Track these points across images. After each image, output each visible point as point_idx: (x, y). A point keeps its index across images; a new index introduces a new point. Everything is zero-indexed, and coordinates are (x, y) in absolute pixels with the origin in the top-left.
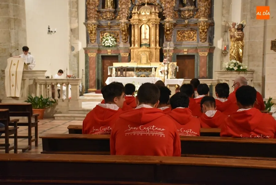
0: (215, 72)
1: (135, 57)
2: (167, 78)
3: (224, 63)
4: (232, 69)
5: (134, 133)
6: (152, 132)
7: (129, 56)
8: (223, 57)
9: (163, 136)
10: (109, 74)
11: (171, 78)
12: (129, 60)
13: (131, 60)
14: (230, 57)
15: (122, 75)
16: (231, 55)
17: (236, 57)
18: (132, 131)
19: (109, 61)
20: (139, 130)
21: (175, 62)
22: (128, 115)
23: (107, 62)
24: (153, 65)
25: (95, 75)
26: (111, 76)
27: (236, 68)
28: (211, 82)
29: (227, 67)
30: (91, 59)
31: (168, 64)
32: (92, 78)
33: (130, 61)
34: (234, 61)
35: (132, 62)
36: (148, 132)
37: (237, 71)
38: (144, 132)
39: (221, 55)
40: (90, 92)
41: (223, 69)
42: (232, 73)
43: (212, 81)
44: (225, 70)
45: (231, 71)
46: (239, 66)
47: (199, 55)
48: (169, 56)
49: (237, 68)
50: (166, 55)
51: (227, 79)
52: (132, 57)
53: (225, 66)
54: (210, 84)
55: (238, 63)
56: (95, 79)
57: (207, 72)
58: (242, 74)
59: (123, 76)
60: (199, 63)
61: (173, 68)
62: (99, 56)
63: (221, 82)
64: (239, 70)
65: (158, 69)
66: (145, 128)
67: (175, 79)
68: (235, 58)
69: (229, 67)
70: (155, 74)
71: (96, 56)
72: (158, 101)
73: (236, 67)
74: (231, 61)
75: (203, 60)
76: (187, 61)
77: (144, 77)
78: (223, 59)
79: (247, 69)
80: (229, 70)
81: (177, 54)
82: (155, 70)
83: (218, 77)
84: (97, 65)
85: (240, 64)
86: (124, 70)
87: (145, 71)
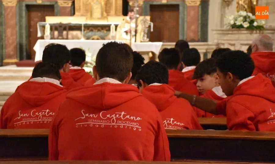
0: (213, 30)
1: (82, 7)
2: (135, 41)
3: (227, 16)
4: (241, 27)
5: (91, 123)
6: (120, 122)
7: (72, 5)
8: (224, 8)
9: (137, 129)
10: (39, 35)
11: (141, 42)
12: (72, 12)
13: (76, 13)
14: (237, 7)
15: (61, 36)
16: (238, 3)
17: (246, 6)
18: (87, 119)
19: (39, 14)
20: (98, 118)
21: (147, 15)
22: (82, 94)
23: (35, 15)
24: (112, 21)
25: (15, 37)
26: (42, 38)
27: (246, 25)
28: (206, 47)
29: (232, 22)
30: (9, 10)
31: (137, 18)
32: (10, 41)
33: (74, 14)
34: (244, 13)
35: (78, 16)
36: (113, 121)
37: (248, 28)
38: (108, 122)
39: (222, 4)
40: (8, 64)
41: (225, 27)
42: (240, 32)
43: (208, 45)
44: (229, 27)
45: (237, 29)
46: (252, 22)
47: (186, 5)
48: (138, 6)
49: (248, 25)
50: (133, 4)
51: (233, 42)
52: (78, 8)
53: (229, 22)
54: (205, 51)
55: (249, 17)
56: (15, 44)
57: (198, 32)
58: (256, 33)
59: (63, 39)
60: (186, 17)
61: (145, 25)
62: (22, 6)
63: (222, 47)
64: (251, 28)
65: (120, 27)
66: (108, 116)
67: (147, 42)
68: (244, 7)
69: (235, 24)
70: (116, 35)
71: (17, 5)
72: (129, 74)
73: (246, 23)
74: (239, 13)
75: (192, 13)
76: (168, 15)
77: (98, 39)
78: (224, 12)
79: (265, 26)
80: (236, 27)
81: (151, 3)
82: (116, 29)
83: (218, 39)
84: (18, 21)
85: (253, 17)
86: (65, 29)
87: (99, 30)
